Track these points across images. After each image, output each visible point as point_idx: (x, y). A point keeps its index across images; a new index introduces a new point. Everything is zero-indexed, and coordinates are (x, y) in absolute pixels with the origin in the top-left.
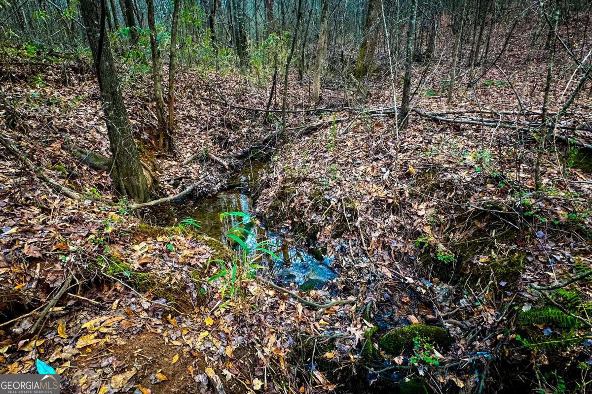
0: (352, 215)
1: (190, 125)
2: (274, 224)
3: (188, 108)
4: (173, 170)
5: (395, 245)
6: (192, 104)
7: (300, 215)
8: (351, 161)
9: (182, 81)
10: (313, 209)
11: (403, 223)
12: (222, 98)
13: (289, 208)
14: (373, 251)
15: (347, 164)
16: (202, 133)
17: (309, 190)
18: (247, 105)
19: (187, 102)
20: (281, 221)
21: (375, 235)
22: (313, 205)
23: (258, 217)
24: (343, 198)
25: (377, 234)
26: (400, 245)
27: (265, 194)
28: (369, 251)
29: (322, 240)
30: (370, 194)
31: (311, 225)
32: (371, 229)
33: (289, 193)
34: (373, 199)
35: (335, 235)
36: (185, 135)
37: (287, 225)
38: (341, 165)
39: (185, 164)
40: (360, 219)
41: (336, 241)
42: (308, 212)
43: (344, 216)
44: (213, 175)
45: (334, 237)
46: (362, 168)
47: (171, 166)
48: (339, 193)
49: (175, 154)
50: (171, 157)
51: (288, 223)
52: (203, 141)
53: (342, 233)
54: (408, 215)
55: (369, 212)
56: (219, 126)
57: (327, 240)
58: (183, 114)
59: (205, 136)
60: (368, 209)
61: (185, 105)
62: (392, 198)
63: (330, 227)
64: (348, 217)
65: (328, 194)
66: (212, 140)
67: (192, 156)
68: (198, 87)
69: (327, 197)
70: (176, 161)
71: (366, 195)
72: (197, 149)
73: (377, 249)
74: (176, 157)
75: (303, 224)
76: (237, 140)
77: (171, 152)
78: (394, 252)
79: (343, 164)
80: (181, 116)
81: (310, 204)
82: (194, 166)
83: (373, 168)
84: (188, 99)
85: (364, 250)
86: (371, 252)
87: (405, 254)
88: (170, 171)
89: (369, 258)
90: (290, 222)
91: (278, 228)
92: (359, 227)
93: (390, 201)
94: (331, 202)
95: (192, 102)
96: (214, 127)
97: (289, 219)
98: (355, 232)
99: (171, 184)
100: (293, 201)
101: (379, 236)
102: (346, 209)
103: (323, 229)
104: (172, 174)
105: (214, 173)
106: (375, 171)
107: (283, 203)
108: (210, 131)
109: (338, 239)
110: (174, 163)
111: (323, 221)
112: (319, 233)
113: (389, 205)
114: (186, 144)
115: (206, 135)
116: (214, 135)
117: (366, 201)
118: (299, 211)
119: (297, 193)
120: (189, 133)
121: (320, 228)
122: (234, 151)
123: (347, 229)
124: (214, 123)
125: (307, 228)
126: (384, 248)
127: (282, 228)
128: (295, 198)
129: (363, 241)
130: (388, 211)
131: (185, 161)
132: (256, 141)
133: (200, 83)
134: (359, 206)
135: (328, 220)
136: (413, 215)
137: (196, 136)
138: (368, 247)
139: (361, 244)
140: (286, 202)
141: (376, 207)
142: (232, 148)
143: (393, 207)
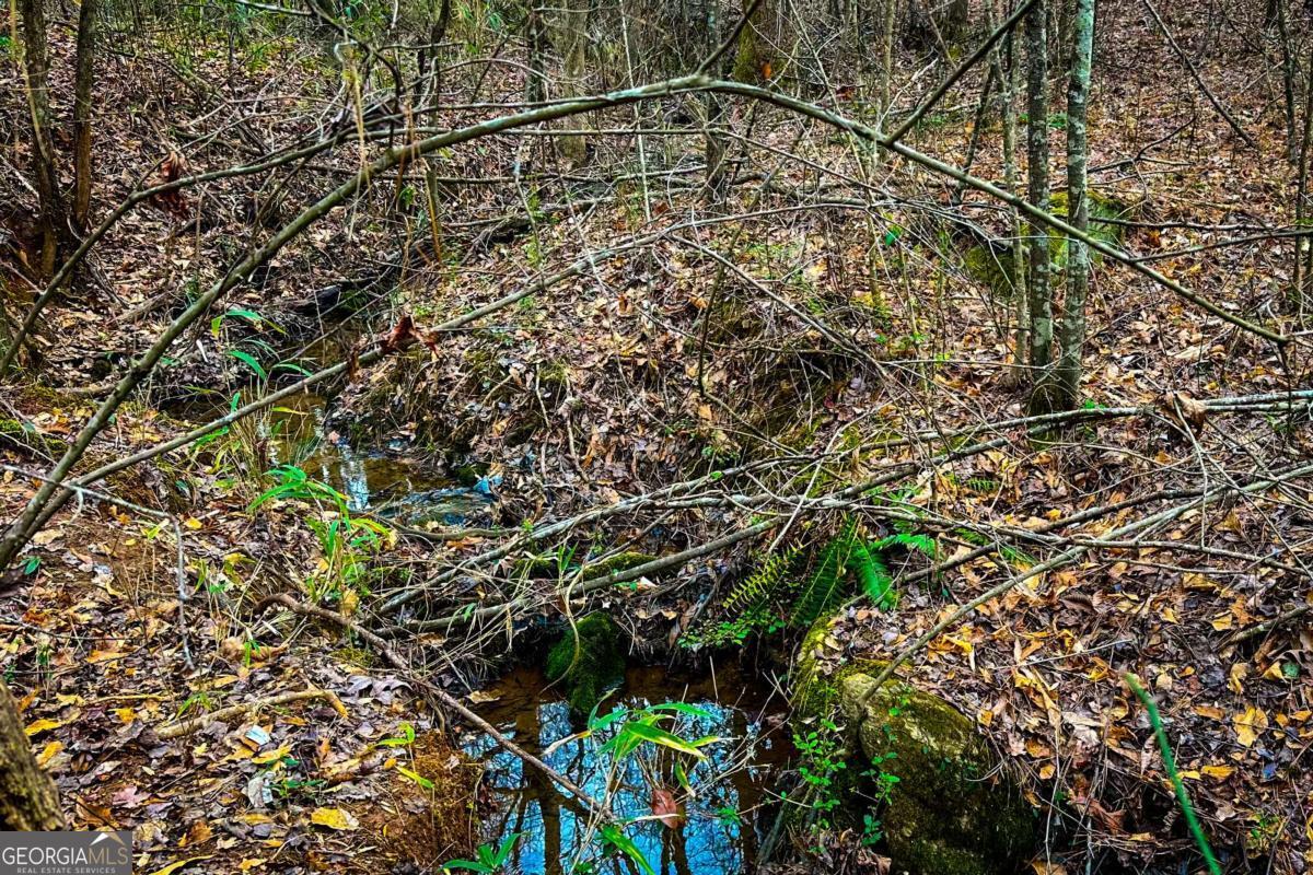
0: (554, 395)
1: (143, 215)
2: (375, 435)
3: (134, 166)
4: (88, 335)
5: (643, 448)
6: (148, 154)
7: (436, 405)
8: (580, 289)
9: (112, 80)
10: (468, 391)
11: (662, 405)
12: (249, 138)
13: (413, 395)
14: (592, 463)
15: (569, 296)
16: (183, 240)
17: (464, 353)
18: (335, 161)
19: (129, 147)
20: (393, 427)
21: (598, 432)
22: (471, 382)
23: (334, 428)
24: (539, 361)
25: (605, 428)
26: (652, 447)
27: (361, 380)
28: (581, 462)
29: (483, 450)
30: (600, 350)
31: (459, 423)
32: (591, 420)
33: (415, 362)
34: (606, 361)
35: (513, 438)
36: (125, 244)
37: (407, 433)
38: (555, 298)
39: (126, 321)
40: (570, 399)
41: (514, 450)
42: (455, 398)
43: (536, 397)
44: (215, 349)
45: (511, 443)
46: (601, 301)
47: (83, 325)
48: (533, 352)
49: (94, 296)
50: (81, 303)
51: (409, 430)
52: (186, 264)
53: (529, 432)
54: (675, 389)
55: (596, 386)
56: (240, 220)
57: (492, 449)
58: (117, 182)
59: (190, 250)
60: (592, 381)
61: (123, 156)
62: (645, 356)
63: (504, 423)
64: (543, 399)
65: (507, 356)
66: (215, 261)
67: (150, 301)
68: (168, 101)
69: (503, 362)
70: (96, 311)
71: (592, 353)
72: (165, 284)
73: (604, 458)
74: (96, 302)
75: (440, 423)
76: (296, 263)
77: (80, 286)
78: (639, 462)
79: (559, 296)
80: (111, 187)
81: (462, 381)
82: (156, 328)
83: (625, 303)
84: (130, 136)
85: (571, 460)
86: (585, 465)
87: (661, 464)
88: (81, 336)
89: (579, 473)
90: (413, 425)
91: (383, 442)
92: (565, 415)
93: (641, 362)
94: (511, 370)
95: (146, 145)
96: (222, 223)
97: (411, 420)
98: (559, 430)
99: (85, 370)
100: (425, 379)
101: (608, 433)
102: (542, 384)
103: (488, 430)
104: (85, 345)
105: (217, 344)
106: (629, 307)
107: (399, 387)
108: (208, 235)
109: (518, 447)
110: (91, 316)
111: (488, 413)
112: (476, 438)
113: (639, 371)
114: (129, 269)
115: (193, 245)
116: (222, 247)
117: (589, 364)
118: (434, 398)
119: (435, 360)
120: (139, 237)
121: (481, 427)
122: (286, 293)
123: (540, 423)
124: (222, 211)
125: (450, 430)
126: (618, 456)
127: (393, 440)
128: (428, 373)
129: (572, 443)
130: (636, 383)
131: (126, 314)
132: (358, 266)
133: (174, 88)
134: (570, 375)
135: (501, 410)
136: (684, 386)
137: (160, 248)
138: (581, 454)
139: (568, 451)
140: (407, 381)
141: (612, 377)
142: (282, 285)
143: (649, 375)
